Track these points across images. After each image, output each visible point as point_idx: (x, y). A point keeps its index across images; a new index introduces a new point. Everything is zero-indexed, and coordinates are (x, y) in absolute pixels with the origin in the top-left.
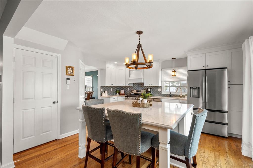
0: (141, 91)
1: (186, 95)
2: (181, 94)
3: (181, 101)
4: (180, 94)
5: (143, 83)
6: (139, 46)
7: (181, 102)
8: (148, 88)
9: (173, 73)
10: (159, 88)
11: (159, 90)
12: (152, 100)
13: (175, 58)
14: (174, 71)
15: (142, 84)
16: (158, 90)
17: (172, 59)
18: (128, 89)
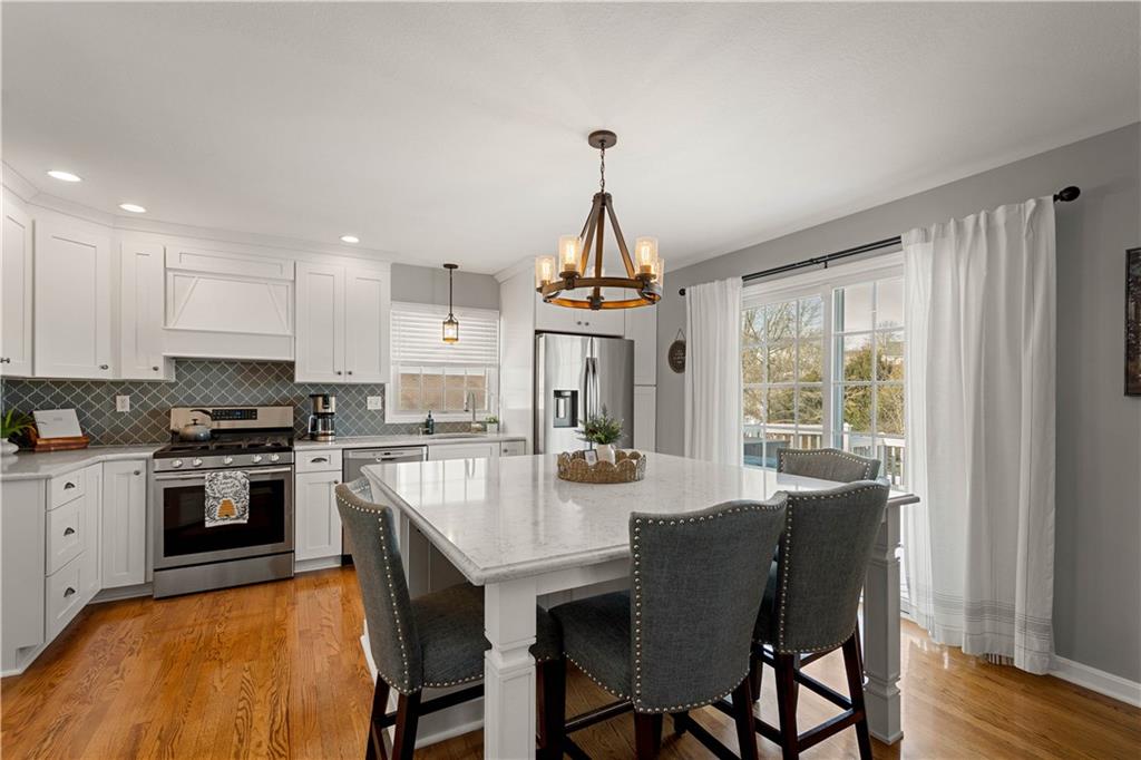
0: (259, 409)
1: (490, 422)
2: (474, 417)
3: (504, 446)
4: (471, 419)
5: (291, 365)
6: (602, 200)
7: (506, 451)
8: (313, 392)
9: (451, 332)
10: (373, 393)
11: (373, 403)
12: (380, 455)
13: (456, 267)
14: (451, 322)
15: (286, 369)
16: (363, 404)
17: (446, 266)
18: (118, 397)
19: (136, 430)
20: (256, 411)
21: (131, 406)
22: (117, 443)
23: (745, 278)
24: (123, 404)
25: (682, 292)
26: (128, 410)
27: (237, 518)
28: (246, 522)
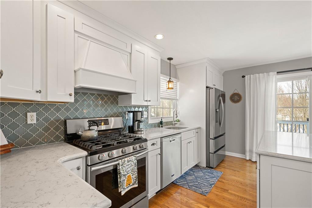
9: (170, 85)
11: (145, 115)
12: (171, 139)
13: (172, 59)
17: (168, 59)
18: (28, 114)
19: (40, 135)
20: (108, 120)
21: (37, 120)
22: (28, 145)
23: (277, 73)
24: (32, 118)
25: (243, 77)
26: (35, 122)
27: (133, 184)
28: (137, 186)
